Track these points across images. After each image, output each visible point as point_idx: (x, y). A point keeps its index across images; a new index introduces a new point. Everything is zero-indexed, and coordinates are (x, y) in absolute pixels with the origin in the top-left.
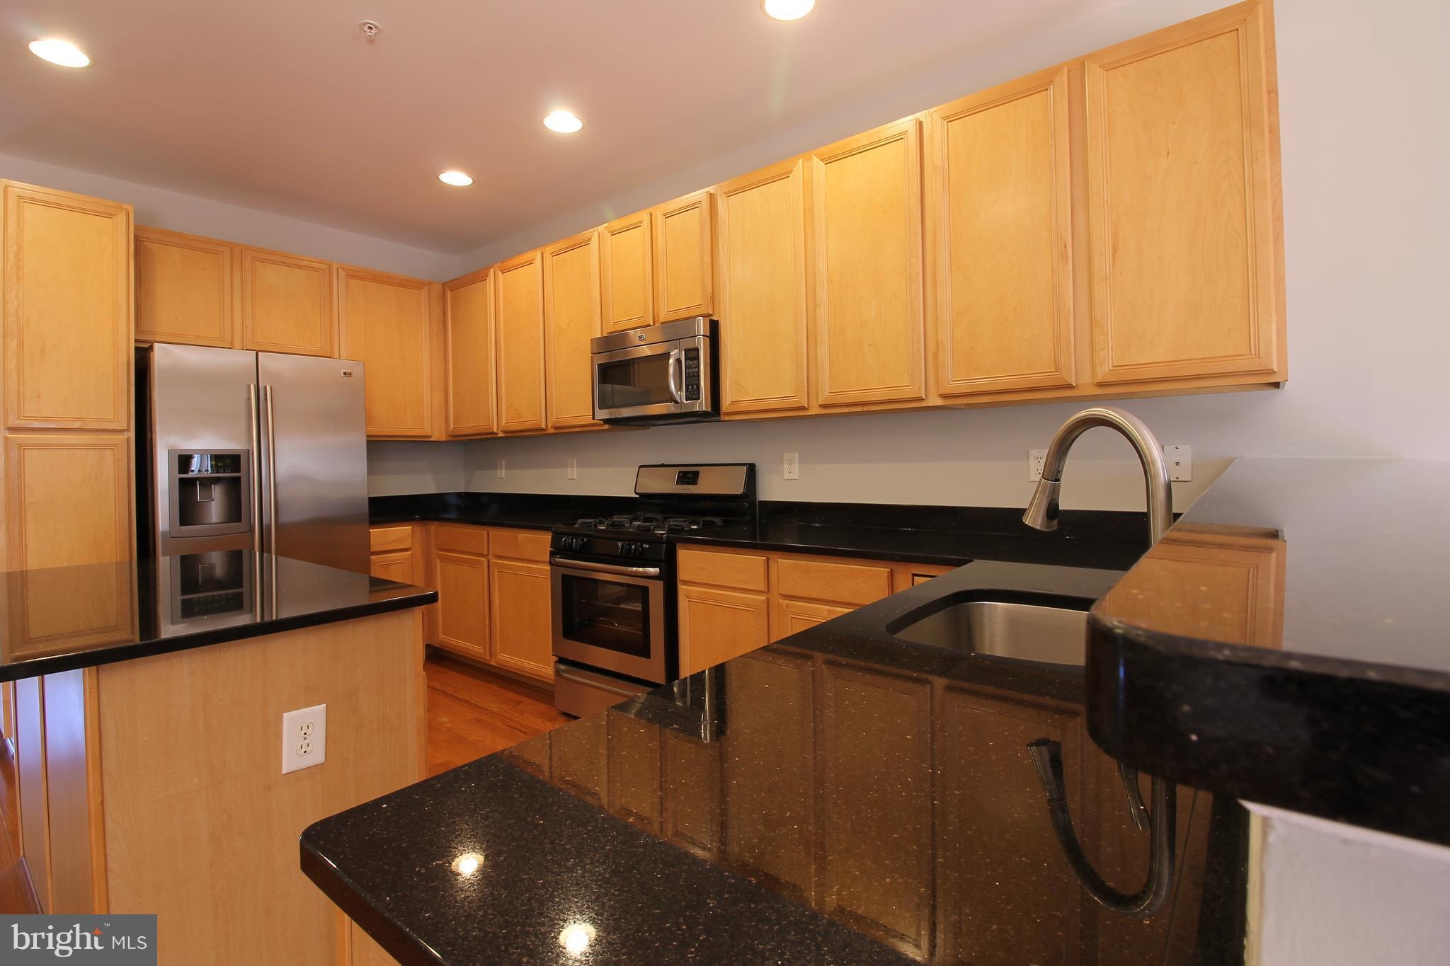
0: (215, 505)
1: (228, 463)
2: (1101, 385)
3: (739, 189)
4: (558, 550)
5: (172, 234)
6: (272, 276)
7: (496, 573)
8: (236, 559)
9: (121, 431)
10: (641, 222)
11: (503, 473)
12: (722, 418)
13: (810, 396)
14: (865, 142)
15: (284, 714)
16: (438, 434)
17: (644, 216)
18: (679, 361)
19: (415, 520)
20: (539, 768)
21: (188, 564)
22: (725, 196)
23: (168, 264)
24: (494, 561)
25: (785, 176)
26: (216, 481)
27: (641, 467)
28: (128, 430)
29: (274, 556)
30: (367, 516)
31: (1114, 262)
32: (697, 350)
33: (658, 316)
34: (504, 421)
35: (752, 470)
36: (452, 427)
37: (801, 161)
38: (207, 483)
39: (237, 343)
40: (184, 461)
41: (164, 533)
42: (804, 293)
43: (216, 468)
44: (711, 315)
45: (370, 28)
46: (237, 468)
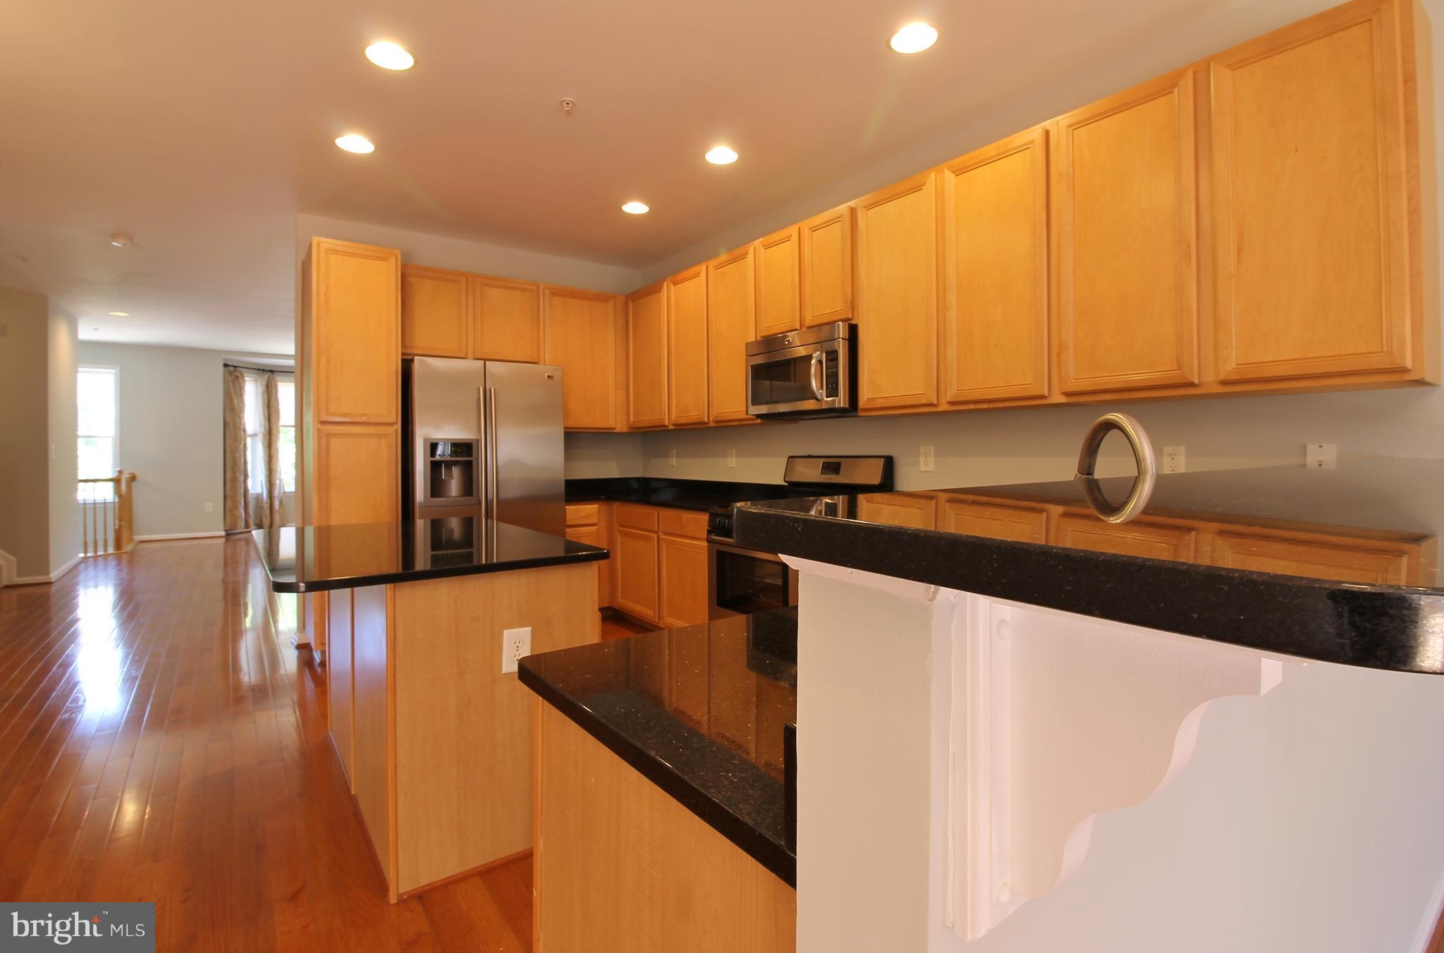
0: (454, 485)
1: (464, 449)
2: (1224, 383)
3: (878, 202)
4: (715, 529)
5: (426, 269)
6: (495, 296)
7: (664, 547)
8: (468, 523)
9: (391, 424)
10: (791, 236)
11: (674, 461)
12: (860, 414)
13: (940, 394)
14: (993, 153)
15: (505, 631)
16: (621, 427)
17: (793, 231)
18: (820, 362)
19: (601, 500)
20: (699, 723)
21: (436, 526)
22: (864, 210)
23: (424, 291)
24: (663, 536)
25: (918, 188)
26: (455, 463)
27: (790, 457)
28: (396, 423)
29: (495, 522)
30: (564, 496)
31: (1239, 260)
32: (836, 352)
33: (804, 320)
34: (673, 416)
35: (889, 463)
36: (632, 420)
37: (933, 174)
38: (449, 465)
39: (470, 354)
40: (433, 447)
41: (420, 504)
42: (935, 297)
43: (454, 453)
44: (851, 320)
45: (568, 104)
46: (470, 453)
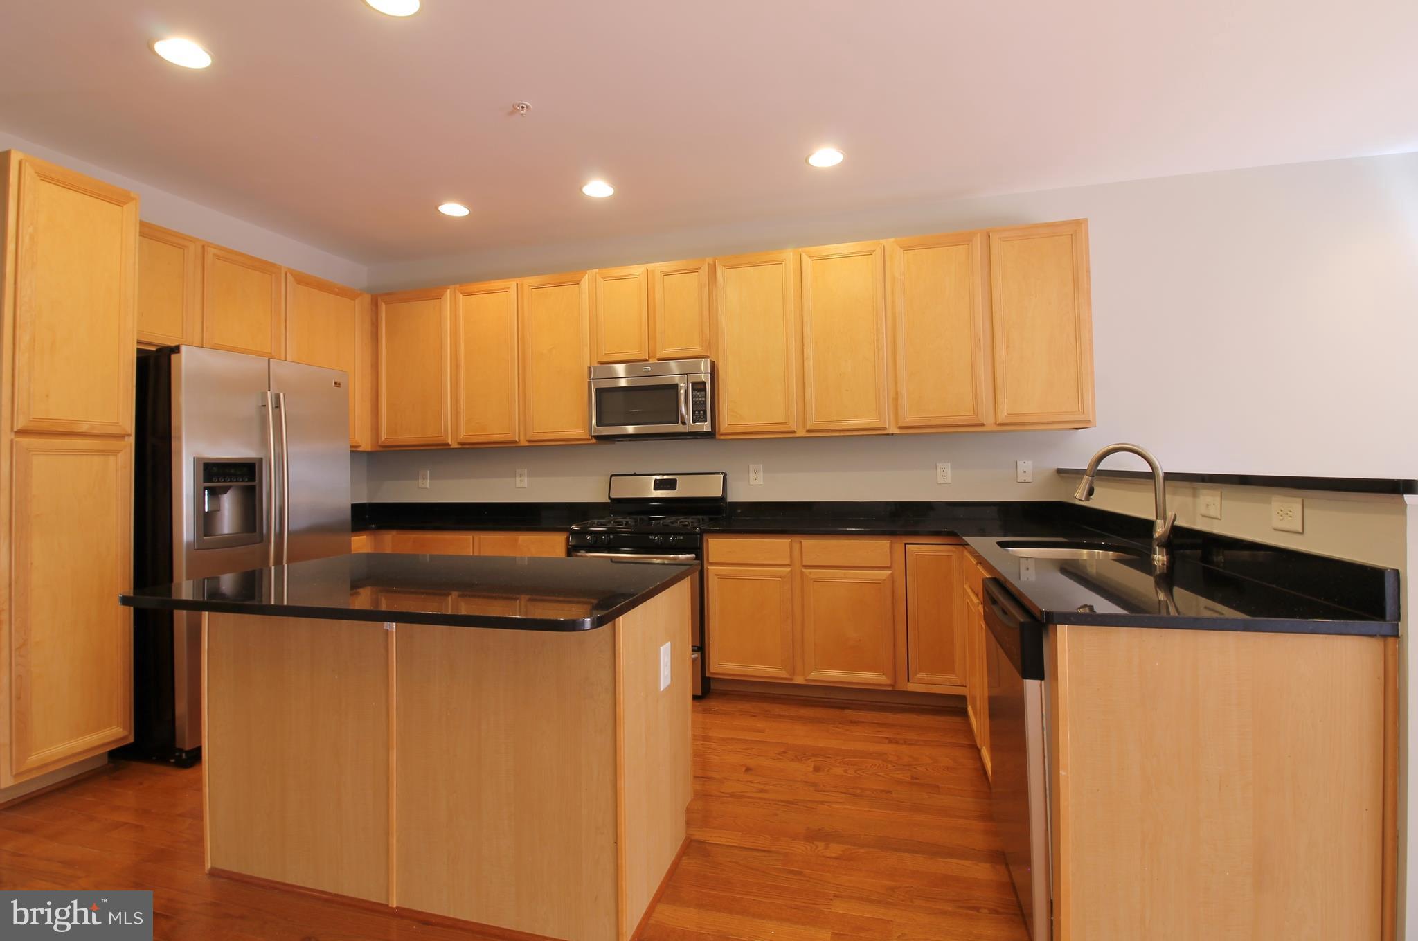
1: (244, 472)
2: (1000, 424)
3: (735, 266)
9: (121, 437)
10: (639, 274)
11: (427, 483)
12: (719, 438)
13: (799, 424)
15: (661, 648)
17: (641, 270)
18: (687, 391)
19: (370, 529)
22: (723, 268)
25: (778, 262)
27: (612, 476)
28: (131, 435)
32: (703, 383)
33: (654, 352)
35: (725, 478)
36: (383, 436)
44: (711, 358)
45: (523, 107)
46: (252, 478)
